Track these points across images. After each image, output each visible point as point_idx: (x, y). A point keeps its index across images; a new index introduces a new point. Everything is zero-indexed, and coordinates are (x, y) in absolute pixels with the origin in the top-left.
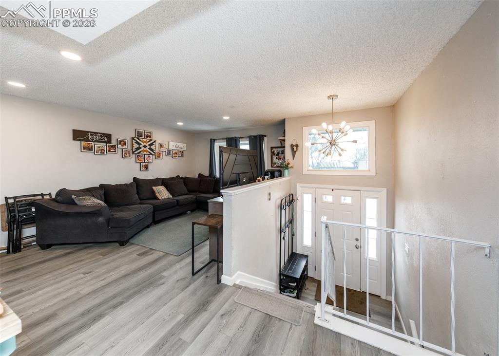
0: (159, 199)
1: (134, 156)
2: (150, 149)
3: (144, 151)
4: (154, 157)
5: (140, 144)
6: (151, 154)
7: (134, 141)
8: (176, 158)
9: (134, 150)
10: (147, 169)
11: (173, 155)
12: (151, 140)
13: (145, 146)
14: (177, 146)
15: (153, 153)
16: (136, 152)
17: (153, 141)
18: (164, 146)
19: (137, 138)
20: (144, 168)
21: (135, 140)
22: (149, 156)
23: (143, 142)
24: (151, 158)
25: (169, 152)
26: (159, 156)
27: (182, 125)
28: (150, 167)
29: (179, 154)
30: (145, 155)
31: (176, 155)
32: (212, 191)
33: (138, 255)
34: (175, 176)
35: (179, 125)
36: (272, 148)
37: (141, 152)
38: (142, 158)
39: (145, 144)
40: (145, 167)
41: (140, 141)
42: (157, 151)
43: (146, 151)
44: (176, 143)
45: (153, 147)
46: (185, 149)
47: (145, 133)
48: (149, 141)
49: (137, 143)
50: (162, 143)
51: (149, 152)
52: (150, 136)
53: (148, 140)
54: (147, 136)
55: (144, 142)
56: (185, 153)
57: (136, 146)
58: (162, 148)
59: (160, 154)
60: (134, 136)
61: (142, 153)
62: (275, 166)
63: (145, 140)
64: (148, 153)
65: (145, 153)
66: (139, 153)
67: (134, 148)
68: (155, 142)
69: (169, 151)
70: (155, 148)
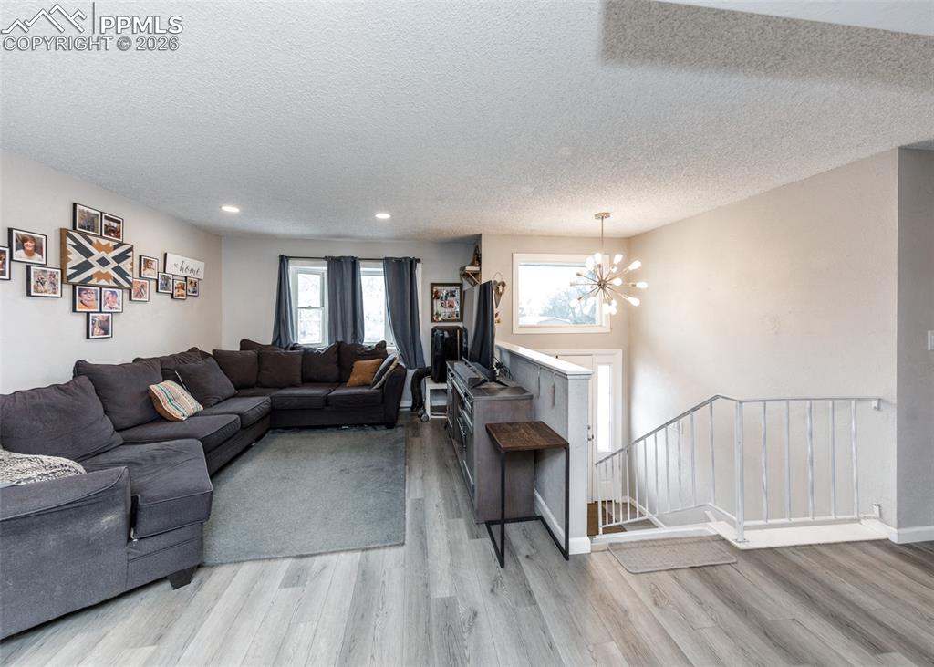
0: (178, 420)
1: (68, 290)
2: (118, 270)
3: (99, 275)
4: (126, 295)
5: (88, 254)
6: (121, 287)
7: (69, 241)
8: (182, 298)
9: (70, 272)
10: (106, 333)
11: (176, 291)
12: (121, 244)
13: (103, 262)
14: (185, 267)
15: (126, 285)
16: (76, 280)
17: (125, 247)
18: (155, 263)
19: (80, 233)
20: (97, 330)
21: (73, 239)
22: (113, 293)
23: (99, 247)
24: (120, 298)
25: (163, 284)
26: (140, 294)
27: (237, 214)
28: (117, 325)
29: (186, 289)
30: (101, 287)
31: (181, 291)
32: (298, 380)
33: (285, 585)
34: (186, 350)
35: (228, 214)
36: (433, 285)
37: (91, 278)
38: (93, 297)
39: (103, 254)
40: (102, 328)
41: (91, 242)
42: (134, 276)
43: (107, 277)
44: (184, 259)
45: (125, 265)
46: (201, 276)
47: (105, 222)
48: (115, 248)
49: (80, 248)
50: (147, 254)
51: (115, 280)
52: (117, 232)
53: (112, 244)
54: (109, 231)
55: (101, 248)
56: (201, 286)
57: (75, 258)
58: (148, 271)
59: (142, 286)
60: (69, 226)
61: (94, 282)
62: (440, 319)
63: (104, 242)
64: (112, 284)
65: (103, 282)
66: (84, 282)
67: (70, 265)
68: (131, 250)
69: (166, 279)
70: (132, 270)
